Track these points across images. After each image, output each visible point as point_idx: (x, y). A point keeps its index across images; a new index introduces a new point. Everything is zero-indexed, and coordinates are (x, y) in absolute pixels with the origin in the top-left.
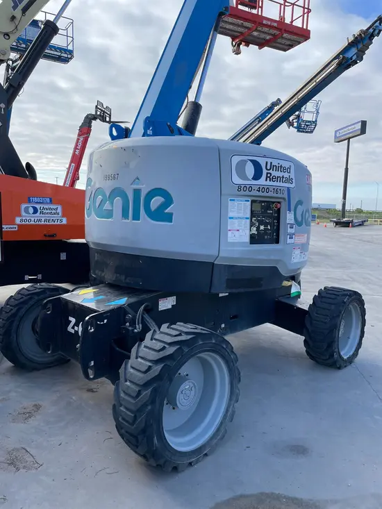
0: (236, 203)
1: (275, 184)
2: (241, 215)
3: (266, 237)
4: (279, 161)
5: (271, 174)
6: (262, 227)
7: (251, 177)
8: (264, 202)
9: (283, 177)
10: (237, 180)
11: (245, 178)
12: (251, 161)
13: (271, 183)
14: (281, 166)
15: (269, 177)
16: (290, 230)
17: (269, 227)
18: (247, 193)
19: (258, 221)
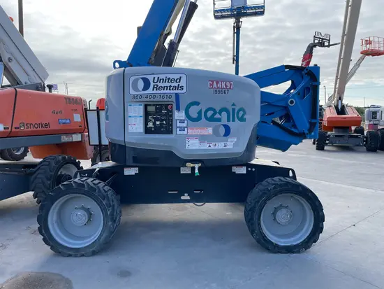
0: (132, 107)
1: (162, 91)
2: (136, 115)
3: (162, 129)
4: (166, 75)
5: (157, 86)
6: (158, 123)
7: (141, 90)
8: (159, 105)
9: (170, 86)
10: (133, 92)
11: (138, 90)
12: (142, 78)
13: (158, 92)
14: (169, 79)
15: (156, 87)
16: (178, 124)
17: (164, 122)
18: (139, 100)
19: (154, 118)
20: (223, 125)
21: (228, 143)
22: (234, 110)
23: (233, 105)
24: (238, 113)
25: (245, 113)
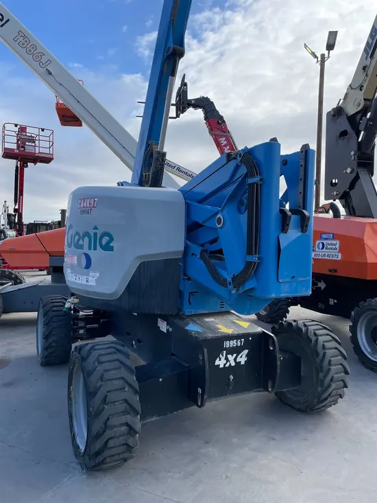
20: (85, 254)
21: (90, 279)
22: (95, 234)
23: (96, 228)
24: (101, 239)
25: (111, 239)
